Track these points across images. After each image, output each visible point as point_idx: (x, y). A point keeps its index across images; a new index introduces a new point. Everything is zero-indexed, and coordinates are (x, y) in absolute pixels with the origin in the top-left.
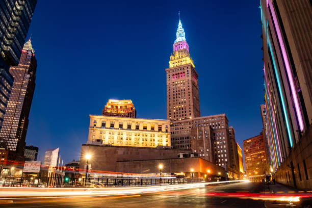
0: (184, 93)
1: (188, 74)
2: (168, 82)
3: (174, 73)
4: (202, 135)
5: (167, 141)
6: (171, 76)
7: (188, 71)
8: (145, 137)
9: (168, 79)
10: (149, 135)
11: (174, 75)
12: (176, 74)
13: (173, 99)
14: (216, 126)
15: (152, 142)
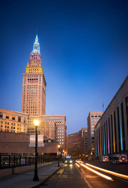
0: (36, 95)
1: (40, 81)
2: (23, 85)
3: (30, 78)
4: (49, 128)
5: (24, 130)
6: (27, 80)
7: (40, 78)
8: (7, 125)
9: (24, 82)
10: (10, 124)
11: (29, 79)
12: (31, 79)
13: (27, 99)
14: (59, 122)
15: (13, 129)
